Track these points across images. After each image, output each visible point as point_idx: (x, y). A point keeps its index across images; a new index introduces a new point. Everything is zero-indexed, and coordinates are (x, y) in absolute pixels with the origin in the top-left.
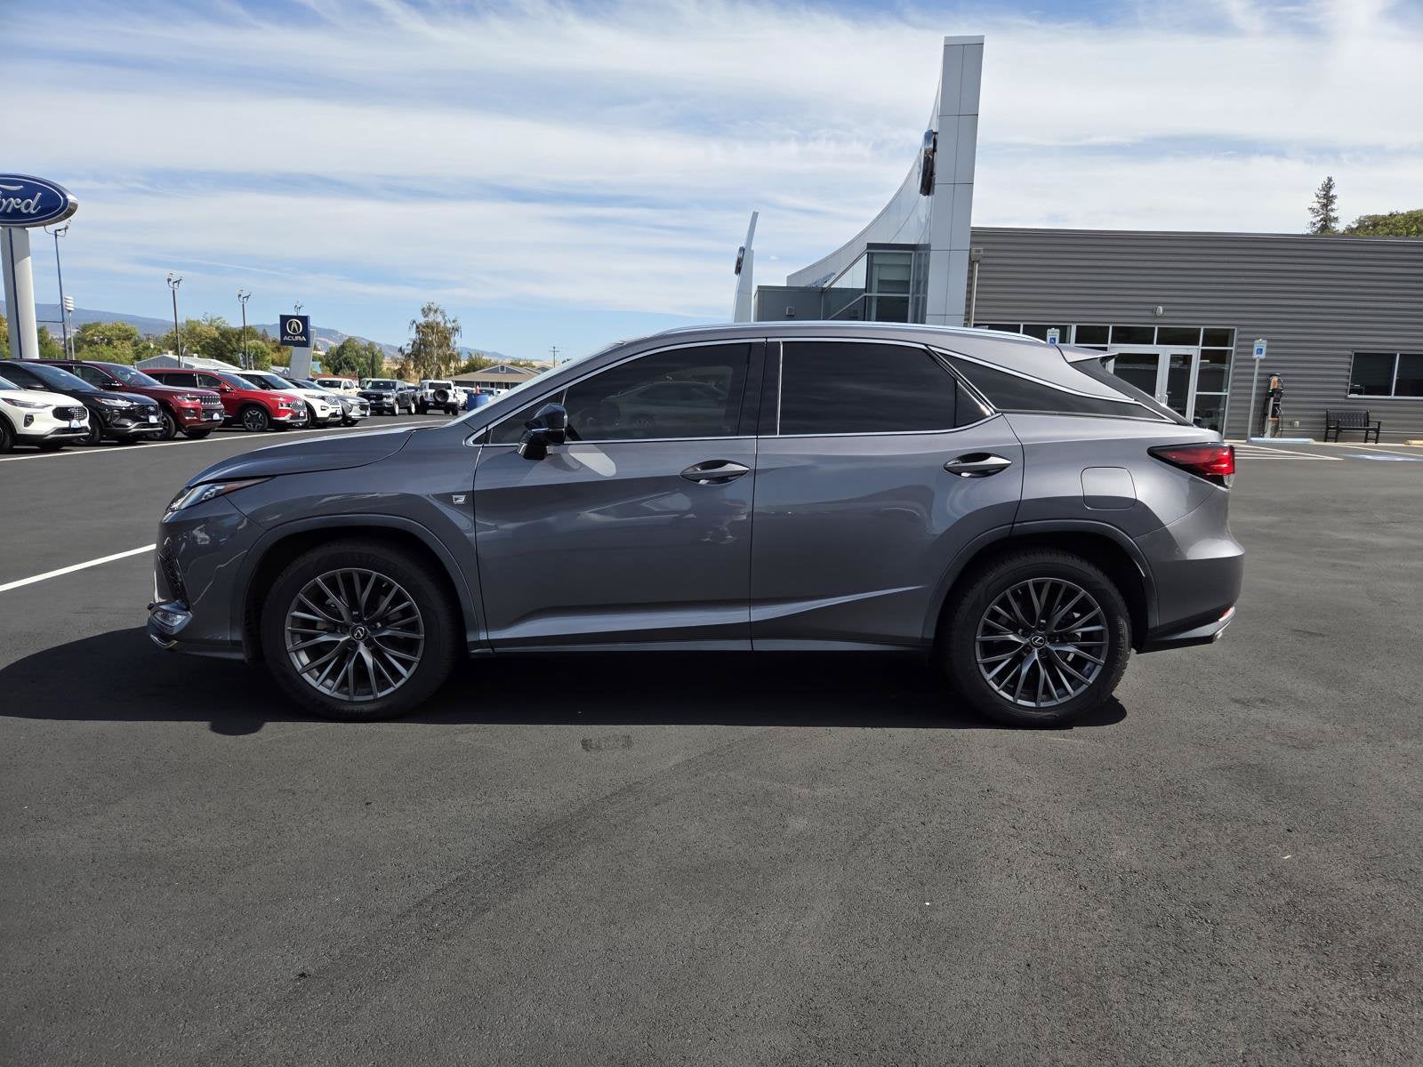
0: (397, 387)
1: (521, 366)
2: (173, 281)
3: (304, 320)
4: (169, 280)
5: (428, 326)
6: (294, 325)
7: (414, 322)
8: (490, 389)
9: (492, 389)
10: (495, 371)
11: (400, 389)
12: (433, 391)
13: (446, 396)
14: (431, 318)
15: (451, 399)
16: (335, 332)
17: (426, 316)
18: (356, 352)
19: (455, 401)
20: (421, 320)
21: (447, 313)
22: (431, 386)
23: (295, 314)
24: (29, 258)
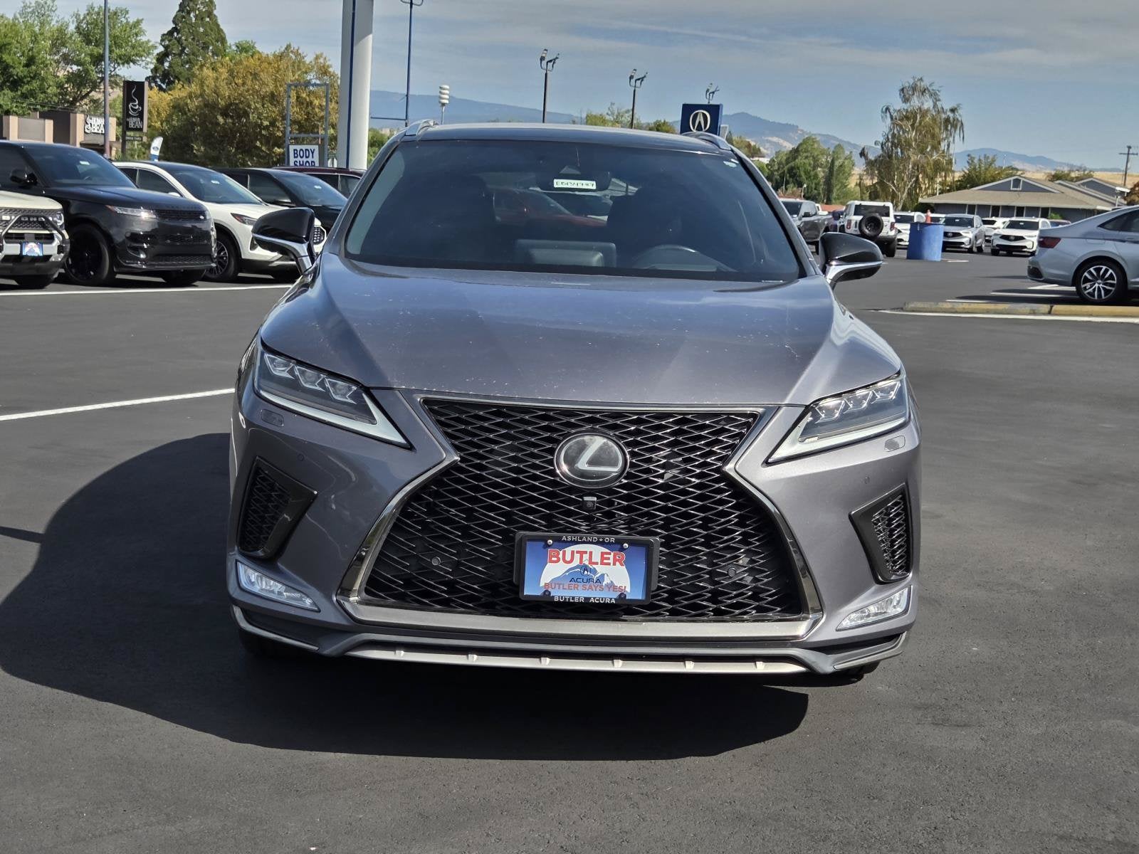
0: (802, 213)
1: (1072, 180)
2: (547, 60)
3: (715, 110)
4: (542, 59)
5: (909, 116)
6: (700, 119)
7: (887, 109)
8: (966, 215)
9: (971, 216)
10: (1004, 188)
11: (807, 215)
12: (859, 218)
13: (878, 225)
14: (915, 102)
15: (886, 232)
16: (793, 128)
17: (906, 100)
18: (814, 158)
19: (892, 233)
20: (898, 104)
21: (942, 96)
22: (858, 210)
23: (705, 102)
24: (371, 36)
